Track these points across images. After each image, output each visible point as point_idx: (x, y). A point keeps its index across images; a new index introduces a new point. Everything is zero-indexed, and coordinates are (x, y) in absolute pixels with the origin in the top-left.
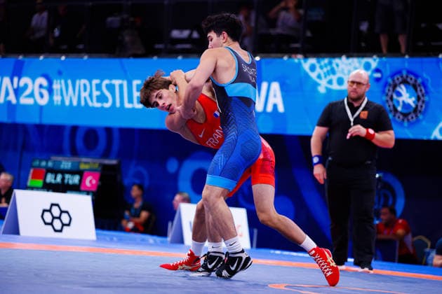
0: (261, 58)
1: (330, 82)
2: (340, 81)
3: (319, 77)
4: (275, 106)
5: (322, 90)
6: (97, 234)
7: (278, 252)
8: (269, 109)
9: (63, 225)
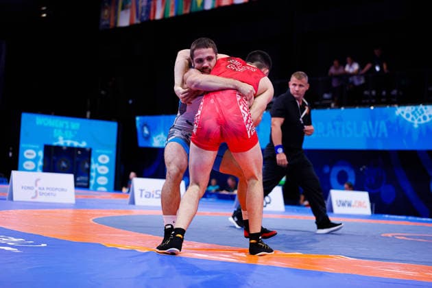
0: (375, 108)
1: (420, 120)
2: (425, 118)
3: (413, 119)
4: (383, 134)
5: (416, 126)
6: (286, 209)
7: (387, 216)
8: (380, 135)
9: (267, 203)
